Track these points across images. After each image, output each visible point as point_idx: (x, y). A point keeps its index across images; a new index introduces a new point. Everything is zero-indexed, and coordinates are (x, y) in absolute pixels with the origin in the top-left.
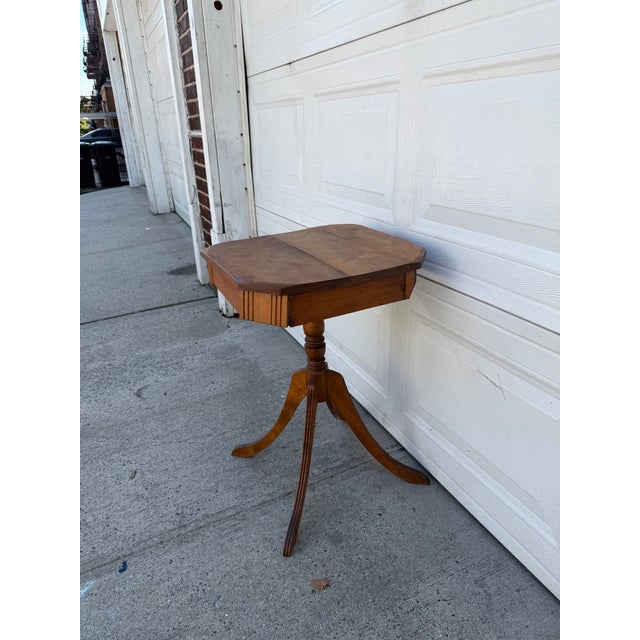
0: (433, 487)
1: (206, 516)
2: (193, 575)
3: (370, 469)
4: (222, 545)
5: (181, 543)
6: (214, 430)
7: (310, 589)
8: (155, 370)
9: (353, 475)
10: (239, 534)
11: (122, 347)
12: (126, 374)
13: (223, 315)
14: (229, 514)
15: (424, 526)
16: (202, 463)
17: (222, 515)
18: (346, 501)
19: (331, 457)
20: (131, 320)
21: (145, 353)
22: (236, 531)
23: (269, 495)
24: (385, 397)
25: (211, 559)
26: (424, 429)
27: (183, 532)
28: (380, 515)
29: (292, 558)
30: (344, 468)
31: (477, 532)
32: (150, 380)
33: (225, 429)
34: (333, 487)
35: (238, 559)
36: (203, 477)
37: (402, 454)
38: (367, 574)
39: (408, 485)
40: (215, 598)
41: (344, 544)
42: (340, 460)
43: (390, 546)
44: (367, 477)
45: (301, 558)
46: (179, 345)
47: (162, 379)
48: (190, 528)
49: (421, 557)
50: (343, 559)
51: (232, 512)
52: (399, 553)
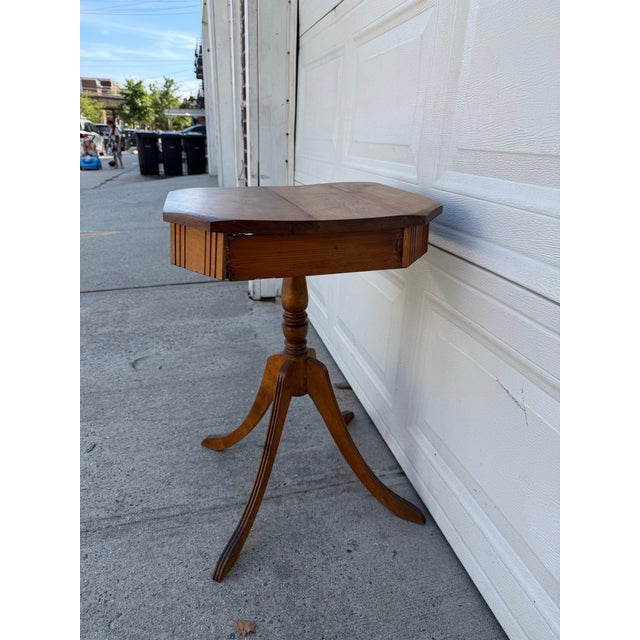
0: (428, 529)
1: (147, 510)
2: (102, 578)
3: (355, 491)
4: (150, 549)
5: (105, 537)
6: (194, 414)
7: (230, 631)
8: (161, 342)
9: (332, 495)
10: (172, 540)
11: (140, 315)
12: (131, 343)
13: (250, 298)
14: (172, 512)
15: (402, 578)
16: (167, 448)
17: (164, 513)
18: (312, 526)
19: (312, 467)
20: (159, 292)
21: (158, 325)
22: (172, 535)
23: (226, 499)
24: (390, 405)
25: (130, 564)
26: (426, 452)
27: (113, 524)
28: (349, 551)
29: (222, 584)
30: (324, 484)
31: (470, 603)
32: (152, 352)
33: (206, 415)
34: (303, 505)
35: (160, 571)
36: (162, 464)
37: (400, 480)
38: (306, 629)
39: (397, 520)
40: (114, 614)
41: (291, 580)
42: (322, 472)
43: (350, 596)
44: (349, 500)
45: (235, 587)
46: (196, 321)
47: (164, 353)
48: (123, 521)
49: (385, 621)
50: (284, 599)
51: (177, 511)
52: (359, 609)
